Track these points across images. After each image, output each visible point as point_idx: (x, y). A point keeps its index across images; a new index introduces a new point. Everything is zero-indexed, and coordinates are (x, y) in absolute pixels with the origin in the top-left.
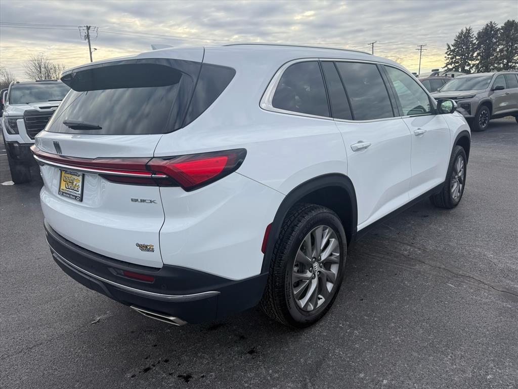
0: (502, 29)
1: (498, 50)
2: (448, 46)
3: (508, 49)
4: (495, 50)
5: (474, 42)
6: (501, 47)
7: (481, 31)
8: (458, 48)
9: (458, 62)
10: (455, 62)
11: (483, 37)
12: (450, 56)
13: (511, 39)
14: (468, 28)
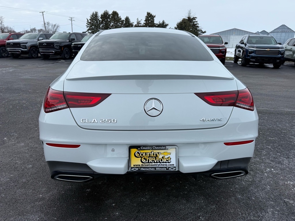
0: (112, 15)
1: (111, 25)
2: (88, 20)
3: (115, 25)
4: (110, 25)
5: (100, 19)
6: (112, 24)
7: (102, 14)
8: (92, 21)
9: (93, 29)
10: (92, 29)
11: (104, 18)
12: (89, 26)
13: (116, 21)
14: (96, 11)
